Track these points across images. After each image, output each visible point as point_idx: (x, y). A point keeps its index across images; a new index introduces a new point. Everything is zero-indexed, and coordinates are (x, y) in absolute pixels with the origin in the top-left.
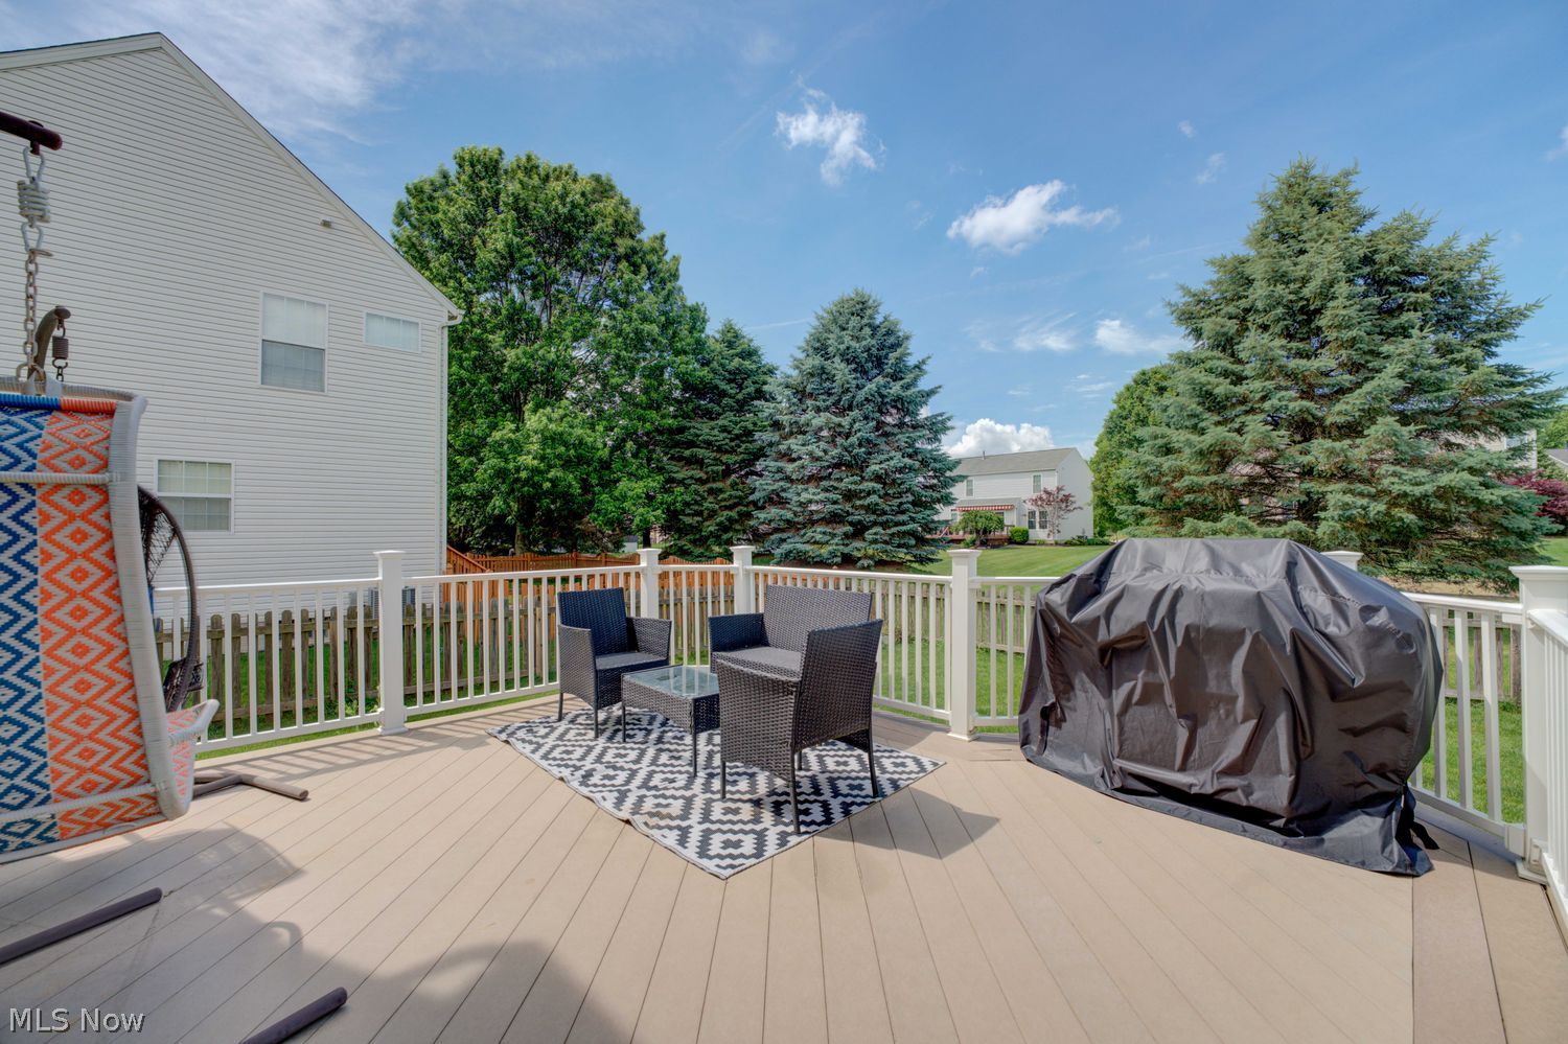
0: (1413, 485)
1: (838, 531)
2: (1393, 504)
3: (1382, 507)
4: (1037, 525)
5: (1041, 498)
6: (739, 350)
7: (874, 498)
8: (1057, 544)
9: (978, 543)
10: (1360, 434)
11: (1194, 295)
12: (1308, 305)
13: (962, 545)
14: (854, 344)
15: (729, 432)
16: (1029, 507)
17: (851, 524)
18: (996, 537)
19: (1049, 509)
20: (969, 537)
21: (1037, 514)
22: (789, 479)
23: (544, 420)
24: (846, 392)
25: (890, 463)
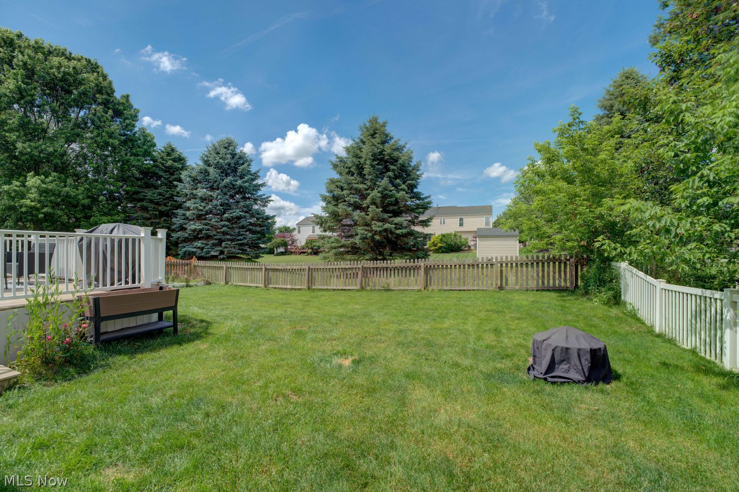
1: (209, 243)
6: (173, 157)
7: (225, 228)
9: (313, 253)
14: (221, 161)
15: (164, 196)
17: (216, 239)
22: (187, 218)
23: (39, 182)
24: (215, 182)
25: (234, 214)
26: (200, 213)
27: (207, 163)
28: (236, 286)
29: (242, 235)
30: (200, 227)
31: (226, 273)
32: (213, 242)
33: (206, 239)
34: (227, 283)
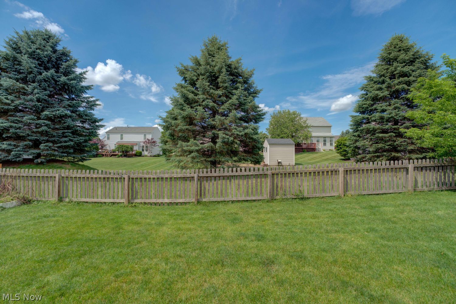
0: (240, 132)
1: (20, 144)
2: (235, 138)
3: (232, 139)
4: (145, 150)
5: (146, 141)
7: (44, 128)
8: (151, 156)
9: (123, 156)
10: (228, 116)
11: (184, 67)
12: (215, 74)
13: (117, 156)
14: (38, 51)
16: (142, 144)
17: (30, 140)
18: (130, 154)
19: (148, 145)
20: (120, 154)
21: (145, 147)
24: (31, 72)
25: (58, 112)
26: (6, 107)
27: (16, 49)
28: (79, 203)
29: (66, 137)
30: (5, 124)
31: (59, 186)
32: (25, 143)
33: (15, 140)
34: (61, 200)
